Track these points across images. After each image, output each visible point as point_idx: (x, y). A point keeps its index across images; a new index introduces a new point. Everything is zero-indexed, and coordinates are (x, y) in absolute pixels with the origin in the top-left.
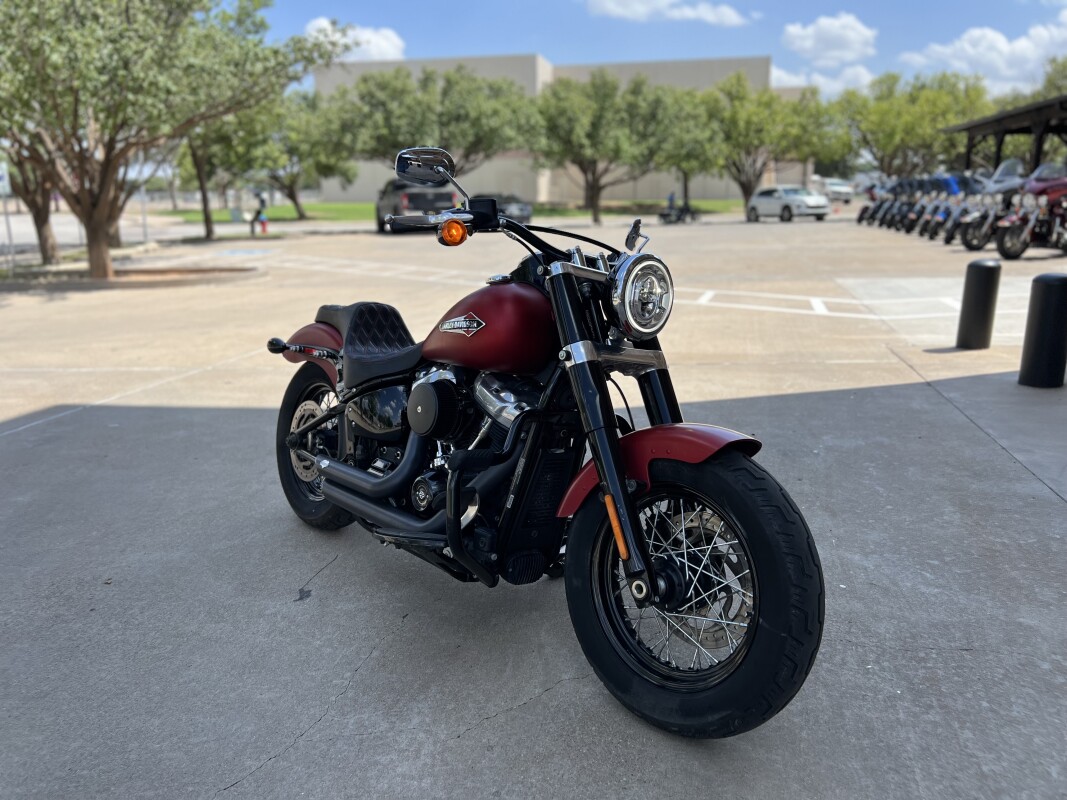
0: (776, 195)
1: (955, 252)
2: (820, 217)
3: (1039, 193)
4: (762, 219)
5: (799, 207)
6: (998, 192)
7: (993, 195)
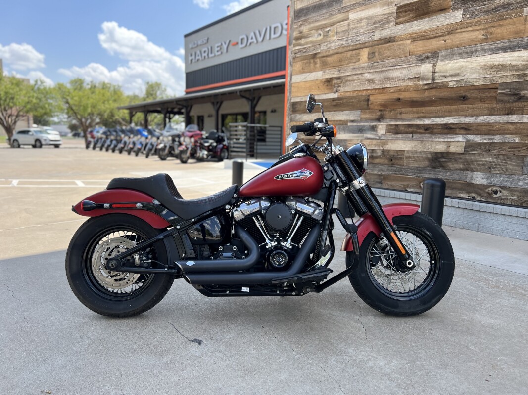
0: (30, 133)
1: (156, 161)
2: (57, 146)
3: (191, 137)
4: (22, 146)
5: (45, 140)
6: (169, 136)
7: (167, 137)
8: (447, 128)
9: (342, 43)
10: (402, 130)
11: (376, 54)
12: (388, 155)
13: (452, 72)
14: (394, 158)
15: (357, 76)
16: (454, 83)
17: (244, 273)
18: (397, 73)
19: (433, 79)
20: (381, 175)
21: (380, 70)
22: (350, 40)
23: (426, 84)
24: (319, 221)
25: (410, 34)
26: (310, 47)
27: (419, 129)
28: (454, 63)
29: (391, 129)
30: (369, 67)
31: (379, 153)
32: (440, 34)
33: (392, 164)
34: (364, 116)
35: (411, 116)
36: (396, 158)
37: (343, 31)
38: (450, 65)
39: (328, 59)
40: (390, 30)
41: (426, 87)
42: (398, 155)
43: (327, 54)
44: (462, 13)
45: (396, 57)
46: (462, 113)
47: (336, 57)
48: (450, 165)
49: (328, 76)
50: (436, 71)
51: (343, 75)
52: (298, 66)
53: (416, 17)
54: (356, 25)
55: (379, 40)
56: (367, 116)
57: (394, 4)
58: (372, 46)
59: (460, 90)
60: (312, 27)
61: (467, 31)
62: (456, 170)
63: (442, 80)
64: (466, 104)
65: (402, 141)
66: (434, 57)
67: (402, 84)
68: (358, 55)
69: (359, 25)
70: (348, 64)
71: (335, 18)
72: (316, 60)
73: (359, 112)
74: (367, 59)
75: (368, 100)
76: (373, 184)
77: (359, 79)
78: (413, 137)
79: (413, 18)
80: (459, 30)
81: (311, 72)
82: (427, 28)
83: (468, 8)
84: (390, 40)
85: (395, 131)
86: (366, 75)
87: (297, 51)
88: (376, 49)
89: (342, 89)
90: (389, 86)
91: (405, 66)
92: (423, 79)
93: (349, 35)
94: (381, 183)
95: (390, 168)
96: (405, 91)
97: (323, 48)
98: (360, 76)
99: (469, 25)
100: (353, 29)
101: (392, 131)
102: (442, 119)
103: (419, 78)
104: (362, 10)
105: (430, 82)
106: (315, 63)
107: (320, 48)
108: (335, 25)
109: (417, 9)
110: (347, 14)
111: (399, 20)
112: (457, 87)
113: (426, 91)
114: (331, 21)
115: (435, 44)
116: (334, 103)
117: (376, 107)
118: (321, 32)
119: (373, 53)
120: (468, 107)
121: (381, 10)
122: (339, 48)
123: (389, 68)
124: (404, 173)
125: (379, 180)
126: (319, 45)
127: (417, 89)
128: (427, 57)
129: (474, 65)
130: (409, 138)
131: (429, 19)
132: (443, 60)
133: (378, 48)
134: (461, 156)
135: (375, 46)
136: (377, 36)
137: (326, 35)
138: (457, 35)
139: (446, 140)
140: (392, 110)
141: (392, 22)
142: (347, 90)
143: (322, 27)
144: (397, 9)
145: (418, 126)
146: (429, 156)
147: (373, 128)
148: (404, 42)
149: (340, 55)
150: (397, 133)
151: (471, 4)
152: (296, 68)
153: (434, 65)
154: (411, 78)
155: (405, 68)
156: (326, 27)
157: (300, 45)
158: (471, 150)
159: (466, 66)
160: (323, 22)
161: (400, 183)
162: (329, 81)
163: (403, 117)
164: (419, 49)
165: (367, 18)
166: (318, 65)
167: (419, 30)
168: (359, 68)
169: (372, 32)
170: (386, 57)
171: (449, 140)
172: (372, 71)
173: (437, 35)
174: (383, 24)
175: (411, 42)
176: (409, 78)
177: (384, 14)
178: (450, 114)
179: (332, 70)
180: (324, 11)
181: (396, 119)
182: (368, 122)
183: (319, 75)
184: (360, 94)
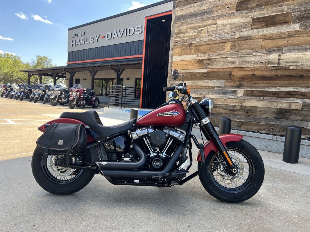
8: (289, 94)
9: (211, 38)
10: (256, 94)
11: (237, 46)
12: (245, 109)
13: (292, 60)
14: (249, 111)
15: (222, 59)
16: (294, 67)
17: (136, 171)
18: (253, 59)
19: (279, 64)
20: (240, 122)
21: (239, 56)
22: (217, 36)
23: (274, 67)
24: (182, 142)
25: (262, 35)
26: (187, 39)
27: (268, 94)
28: (294, 55)
29: (247, 93)
30: (231, 54)
31: (239, 108)
32: (284, 37)
33: (248, 115)
34: (227, 84)
35: (262, 85)
36: (251, 111)
37: (212, 31)
38: (291, 56)
39: (201, 47)
40: (247, 32)
41: (273, 68)
42: (252, 109)
43: (200, 44)
44: (299, 25)
45: (251, 49)
46: (299, 85)
47: (206, 46)
48: (292, 117)
49: (200, 58)
50: (281, 59)
51: (212, 58)
52: (177, 50)
53: (266, 25)
54: (222, 28)
55: (240, 38)
56: (230, 84)
57: (251, 17)
58: (234, 41)
59: (298, 71)
60: (189, 27)
61: (303, 36)
62: (296, 120)
63: (285, 64)
64: (302, 80)
65: (256, 101)
66: (279, 50)
67: (256, 66)
68: (224, 46)
69: (224, 28)
70: (216, 51)
71: (206, 23)
72: (191, 48)
73: (223, 81)
74: (230, 49)
75: (231, 74)
76: (234, 127)
77: (224, 61)
78: (263, 98)
79: (264, 26)
80: (298, 35)
81: (187, 54)
82: (274, 32)
83: (303, 22)
84: (247, 38)
85: (251, 94)
86: (229, 58)
87: (177, 41)
88: (237, 43)
89: (211, 67)
90: (246, 66)
91: (258, 55)
92: (271, 63)
93: (216, 33)
94: (240, 127)
95: (247, 117)
96: (258, 70)
97: (197, 40)
98: (224, 59)
99: (304, 32)
100: (220, 30)
101: (248, 94)
102: (286, 88)
103: (268, 63)
104: (227, 19)
105: (276, 65)
106: (191, 50)
107: (195, 40)
108: (207, 27)
109: (267, 21)
110: (215, 21)
111: (253, 27)
112: (296, 69)
113: (274, 71)
114: (203, 24)
115: (280, 42)
116: (205, 75)
117: (236, 79)
118: (196, 31)
119: (235, 46)
120: (304, 82)
121: (241, 19)
122: (209, 41)
123: (246, 55)
124: (257, 121)
125: (238, 125)
126: (194, 38)
127: (267, 69)
128: (275, 50)
129: (308, 57)
130: (261, 99)
131: (275, 27)
132: (286, 52)
133: (239, 43)
134: (299, 112)
135: (236, 41)
136: (237, 35)
137: (199, 32)
138: (296, 38)
139: (289, 101)
140: (248, 81)
141: (249, 27)
142: (214, 67)
143: (197, 28)
144: (253, 20)
145: (268, 92)
146: (276, 111)
147: (234, 92)
148: (257, 40)
149: (209, 46)
150: (252, 96)
151: (305, 21)
152: (176, 52)
153: (280, 55)
154: (262, 62)
155: (258, 56)
156: (200, 28)
157: (180, 37)
158: (306, 108)
159: (302, 57)
160: (197, 25)
161: (254, 127)
162: (201, 61)
163: (257, 86)
164: (269, 45)
165: (230, 24)
166: (193, 51)
167: (268, 33)
168: (224, 54)
169: (234, 33)
170: (244, 48)
171: (291, 101)
172: (233, 56)
173: (282, 37)
174: (242, 28)
175: (263, 40)
176: (261, 62)
177: (243, 23)
178: (291, 85)
179: (204, 54)
180: (199, 18)
181: (251, 87)
182: (230, 88)
183: (194, 57)
184: (224, 70)
